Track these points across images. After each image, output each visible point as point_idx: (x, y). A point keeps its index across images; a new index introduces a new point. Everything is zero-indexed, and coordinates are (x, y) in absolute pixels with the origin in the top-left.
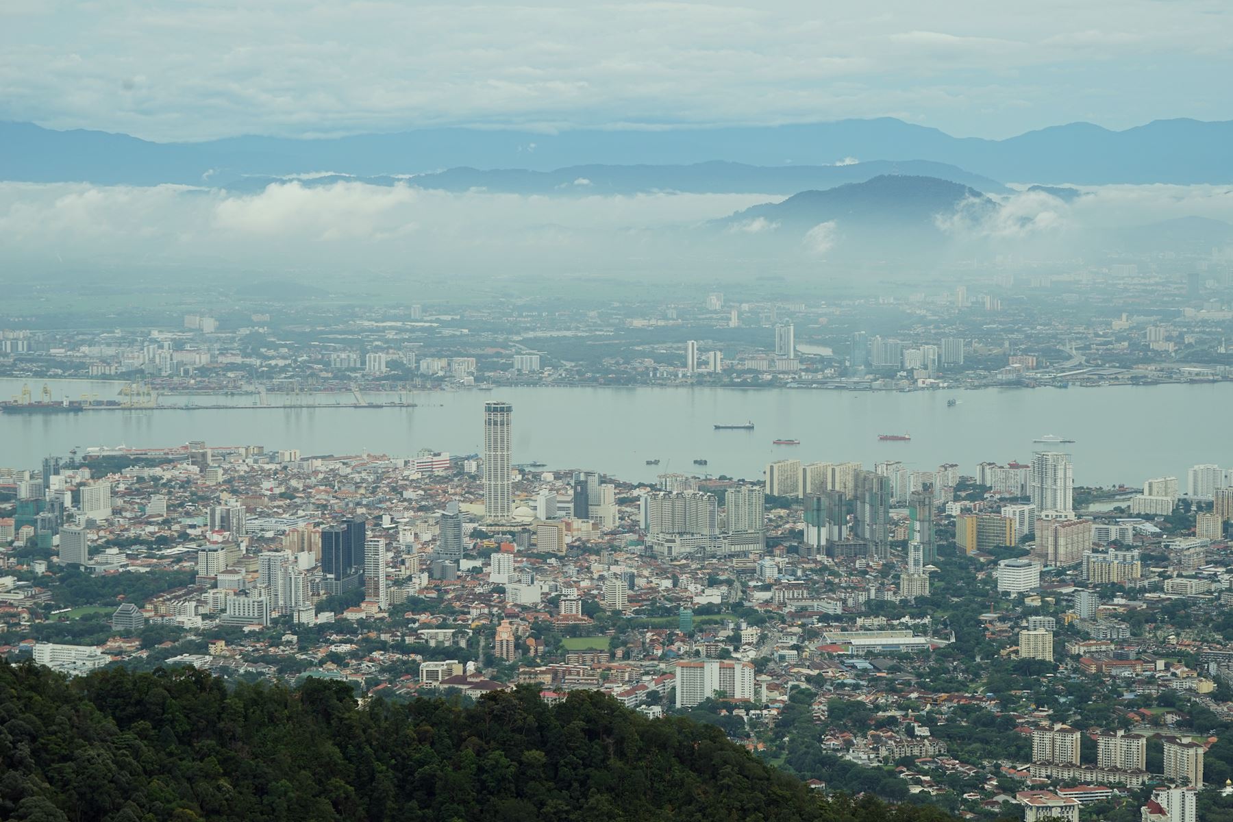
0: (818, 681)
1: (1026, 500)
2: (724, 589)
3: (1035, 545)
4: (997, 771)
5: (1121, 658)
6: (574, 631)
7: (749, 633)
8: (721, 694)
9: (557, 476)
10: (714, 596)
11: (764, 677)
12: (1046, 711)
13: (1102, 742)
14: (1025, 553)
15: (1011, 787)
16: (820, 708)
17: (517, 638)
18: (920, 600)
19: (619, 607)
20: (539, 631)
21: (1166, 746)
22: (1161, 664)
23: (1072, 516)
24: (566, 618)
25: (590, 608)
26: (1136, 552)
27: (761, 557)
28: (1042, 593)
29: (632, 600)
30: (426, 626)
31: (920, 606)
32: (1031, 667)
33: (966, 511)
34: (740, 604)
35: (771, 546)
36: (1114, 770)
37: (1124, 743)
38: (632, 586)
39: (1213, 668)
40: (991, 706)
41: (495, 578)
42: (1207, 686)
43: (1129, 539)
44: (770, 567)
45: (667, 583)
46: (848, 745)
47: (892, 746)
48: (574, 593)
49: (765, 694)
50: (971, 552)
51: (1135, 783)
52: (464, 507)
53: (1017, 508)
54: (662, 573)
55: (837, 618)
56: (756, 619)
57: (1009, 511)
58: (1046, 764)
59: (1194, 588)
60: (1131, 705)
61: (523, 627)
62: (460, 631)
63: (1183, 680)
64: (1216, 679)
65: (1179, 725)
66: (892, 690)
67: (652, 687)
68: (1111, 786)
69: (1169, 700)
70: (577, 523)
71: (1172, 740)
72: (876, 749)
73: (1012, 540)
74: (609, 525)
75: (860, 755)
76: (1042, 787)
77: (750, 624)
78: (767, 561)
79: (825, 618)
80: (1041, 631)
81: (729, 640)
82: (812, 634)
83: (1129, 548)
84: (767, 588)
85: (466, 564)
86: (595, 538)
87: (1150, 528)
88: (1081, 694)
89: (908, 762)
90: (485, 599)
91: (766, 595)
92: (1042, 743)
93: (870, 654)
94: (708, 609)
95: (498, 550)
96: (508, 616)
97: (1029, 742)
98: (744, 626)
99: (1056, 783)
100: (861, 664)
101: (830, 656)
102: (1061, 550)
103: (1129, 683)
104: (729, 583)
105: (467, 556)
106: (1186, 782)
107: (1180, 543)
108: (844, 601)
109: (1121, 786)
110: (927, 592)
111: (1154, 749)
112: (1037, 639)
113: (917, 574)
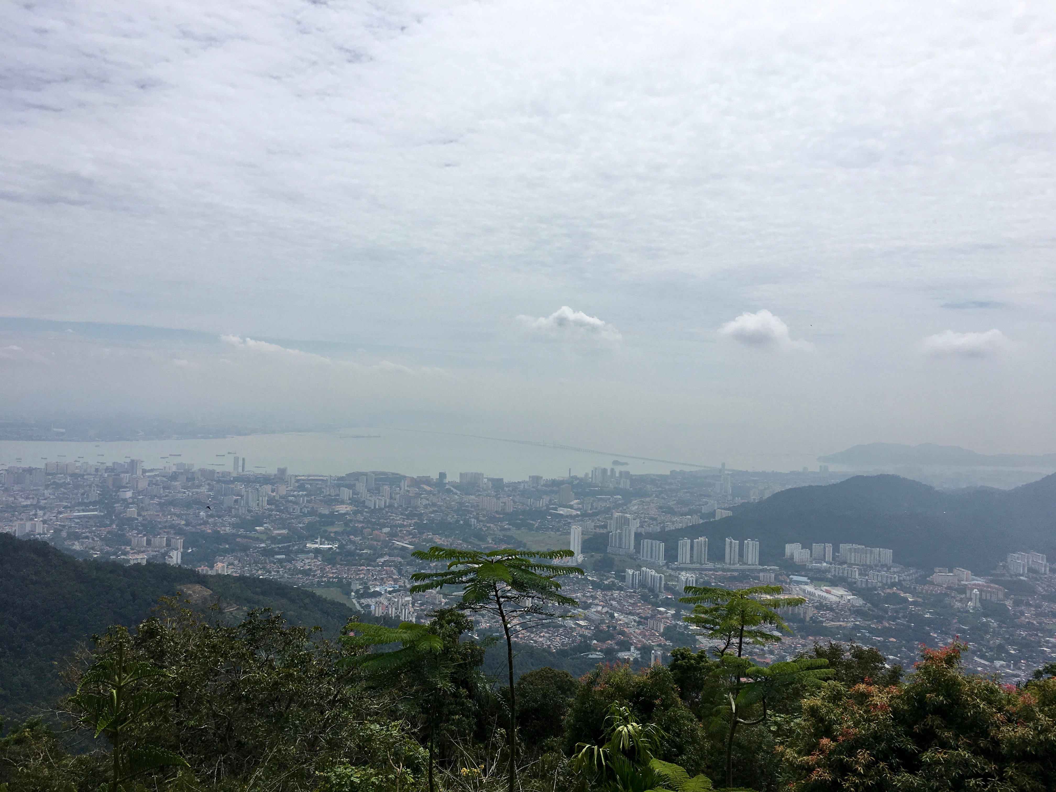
0: (63, 526)
1: (127, 472)
2: (31, 500)
3: (131, 485)
4: (121, 549)
5: (157, 515)
7: (40, 513)
8: (31, 531)
10: (28, 502)
11: (46, 525)
12: (136, 531)
13: (153, 539)
14: (127, 487)
15: (125, 553)
16: (64, 534)
18: (95, 501)
22: (169, 517)
23: (142, 476)
26: (162, 486)
27: (44, 490)
28: (133, 498)
31: (94, 503)
32: (130, 519)
33: (108, 476)
34: (37, 504)
35: (47, 487)
36: (157, 547)
37: (160, 539)
39: (184, 517)
40: (118, 531)
42: (183, 522)
43: (159, 482)
44: (47, 493)
45: (12, 499)
46: (73, 544)
47: (87, 544)
49: (46, 531)
50: (111, 487)
51: (163, 551)
53: (125, 474)
54: (10, 496)
55: (69, 507)
56: (42, 508)
57: (122, 475)
58: (136, 546)
59: (178, 495)
60: (161, 528)
63: (177, 521)
64: (185, 520)
65: (175, 534)
66: (87, 528)
68: (156, 552)
69: (172, 527)
71: (173, 538)
72: (82, 545)
73: (124, 483)
75: (77, 547)
76: (135, 553)
77: (40, 510)
78: (46, 491)
79: (65, 507)
80: (134, 509)
81: (33, 515)
82: (60, 513)
83: (159, 485)
84: (46, 499)
87: (164, 479)
88: (146, 526)
89: (92, 548)
91: (45, 501)
92: (134, 540)
93: (79, 517)
94: (26, 506)
97: (131, 541)
98: (38, 510)
99: (139, 551)
100: (77, 521)
101: (67, 519)
102: (139, 486)
103: (160, 522)
104: (33, 498)
106: (177, 549)
107: (174, 483)
108: (71, 502)
109: (158, 551)
110: (97, 500)
111: (168, 540)
112: (132, 511)
113: (95, 495)
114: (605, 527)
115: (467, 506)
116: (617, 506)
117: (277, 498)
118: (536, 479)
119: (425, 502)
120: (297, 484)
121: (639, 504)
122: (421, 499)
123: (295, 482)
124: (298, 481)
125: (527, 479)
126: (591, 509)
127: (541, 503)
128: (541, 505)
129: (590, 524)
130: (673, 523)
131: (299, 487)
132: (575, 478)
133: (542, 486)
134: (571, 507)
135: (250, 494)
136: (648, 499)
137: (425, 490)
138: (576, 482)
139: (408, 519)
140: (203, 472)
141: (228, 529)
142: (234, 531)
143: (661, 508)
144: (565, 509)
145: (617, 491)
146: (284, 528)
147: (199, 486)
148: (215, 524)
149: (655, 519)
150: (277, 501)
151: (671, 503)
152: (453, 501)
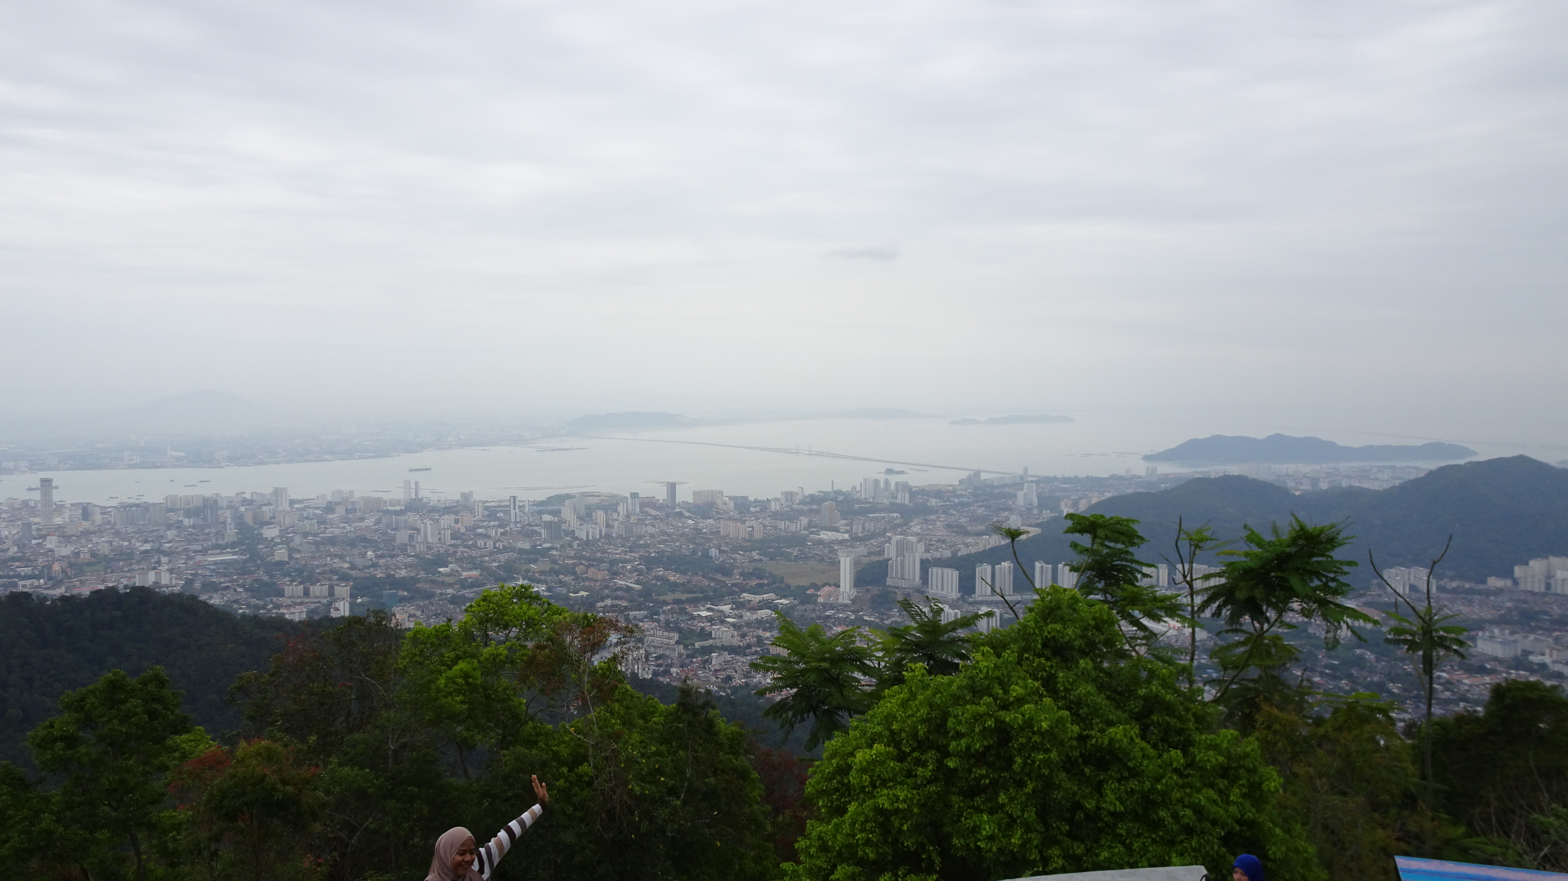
0: (195, 575)
1: (271, 504)
2: (151, 544)
3: (275, 520)
4: (271, 602)
5: (313, 558)
6: (88, 564)
7: (164, 559)
8: (155, 583)
9: (72, 505)
10: (147, 547)
11: (173, 575)
12: (288, 579)
13: (311, 588)
14: (272, 523)
15: (278, 606)
16: (197, 585)
17: (62, 569)
18: (233, 542)
19: (106, 554)
20: (71, 565)
21: (336, 587)
22: (329, 559)
23: (289, 509)
24: (83, 559)
25: (93, 554)
26: (315, 521)
27: (166, 531)
28: (281, 536)
29: (112, 550)
30: (17, 567)
31: (233, 545)
32: (280, 564)
33: (247, 509)
34: (159, 549)
35: (169, 527)
36: (317, 597)
37: (320, 587)
38: (111, 545)
39: (348, 559)
40: (266, 578)
41: (49, 546)
42: (347, 565)
43: (311, 516)
44: (170, 534)
45: (126, 543)
46: (211, 598)
47: (229, 596)
48: (86, 550)
49: (174, 582)
50: (251, 524)
51: (324, 601)
52: (31, 519)
53: (268, 507)
54: (124, 540)
55: (200, 551)
56: (165, 554)
57: (265, 509)
58: (291, 597)
59: (337, 531)
60: (319, 573)
61: (65, 565)
62: (35, 567)
63: (337, 564)
64: (349, 562)
65: (338, 580)
66: (226, 576)
67: (126, 583)
68: (316, 603)
69: (334, 571)
70: (84, 523)
71: (337, 585)
72: (222, 598)
73: (267, 519)
74: (98, 523)
75: (216, 600)
76: (290, 606)
77: (164, 556)
78: (169, 532)
79: (195, 552)
80: (282, 551)
81: (156, 562)
82: (191, 558)
83: (311, 519)
84: (170, 542)
85: (34, 542)
86: (92, 528)
87: (318, 512)
88: (300, 572)
89: (236, 602)
90: (45, 554)
91: (170, 545)
92: (288, 590)
93: (215, 563)
94: (146, 552)
95: (49, 535)
96: (57, 561)
97: (283, 590)
98: (162, 557)
99: (295, 604)
100: (212, 567)
101: (199, 565)
102: (286, 522)
103: (318, 566)
104: (153, 541)
105: (34, 539)
106: (343, 599)
107: (330, 516)
108: (202, 545)
109: (319, 602)
110: (236, 540)
111: (331, 588)
112: (281, 554)
113: (231, 533)
114: (881, 552)
115: (705, 533)
116: (894, 528)
117: (463, 530)
118: (789, 495)
119: (651, 530)
120: (486, 513)
121: (922, 523)
122: (646, 525)
123: (484, 510)
124: (487, 508)
125: (779, 496)
126: (862, 533)
127: (798, 526)
128: (798, 529)
129: (862, 550)
130: (967, 545)
131: (488, 516)
132: (838, 493)
133: (798, 504)
134: (837, 530)
135: (429, 527)
136: (933, 517)
137: (650, 515)
138: (840, 498)
139: (631, 551)
140: (367, 501)
141: (403, 573)
142: (412, 574)
143: (949, 526)
144: (830, 533)
145: (894, 507)
146: (476, 569)
147: (362, 519)
148: (388, 567)
149: (943, 542)
150: (463, 534)
151: (963, 520)
152: (686, 528)
